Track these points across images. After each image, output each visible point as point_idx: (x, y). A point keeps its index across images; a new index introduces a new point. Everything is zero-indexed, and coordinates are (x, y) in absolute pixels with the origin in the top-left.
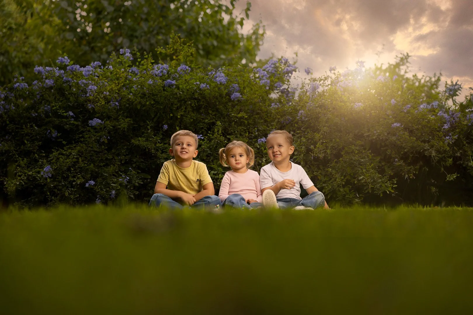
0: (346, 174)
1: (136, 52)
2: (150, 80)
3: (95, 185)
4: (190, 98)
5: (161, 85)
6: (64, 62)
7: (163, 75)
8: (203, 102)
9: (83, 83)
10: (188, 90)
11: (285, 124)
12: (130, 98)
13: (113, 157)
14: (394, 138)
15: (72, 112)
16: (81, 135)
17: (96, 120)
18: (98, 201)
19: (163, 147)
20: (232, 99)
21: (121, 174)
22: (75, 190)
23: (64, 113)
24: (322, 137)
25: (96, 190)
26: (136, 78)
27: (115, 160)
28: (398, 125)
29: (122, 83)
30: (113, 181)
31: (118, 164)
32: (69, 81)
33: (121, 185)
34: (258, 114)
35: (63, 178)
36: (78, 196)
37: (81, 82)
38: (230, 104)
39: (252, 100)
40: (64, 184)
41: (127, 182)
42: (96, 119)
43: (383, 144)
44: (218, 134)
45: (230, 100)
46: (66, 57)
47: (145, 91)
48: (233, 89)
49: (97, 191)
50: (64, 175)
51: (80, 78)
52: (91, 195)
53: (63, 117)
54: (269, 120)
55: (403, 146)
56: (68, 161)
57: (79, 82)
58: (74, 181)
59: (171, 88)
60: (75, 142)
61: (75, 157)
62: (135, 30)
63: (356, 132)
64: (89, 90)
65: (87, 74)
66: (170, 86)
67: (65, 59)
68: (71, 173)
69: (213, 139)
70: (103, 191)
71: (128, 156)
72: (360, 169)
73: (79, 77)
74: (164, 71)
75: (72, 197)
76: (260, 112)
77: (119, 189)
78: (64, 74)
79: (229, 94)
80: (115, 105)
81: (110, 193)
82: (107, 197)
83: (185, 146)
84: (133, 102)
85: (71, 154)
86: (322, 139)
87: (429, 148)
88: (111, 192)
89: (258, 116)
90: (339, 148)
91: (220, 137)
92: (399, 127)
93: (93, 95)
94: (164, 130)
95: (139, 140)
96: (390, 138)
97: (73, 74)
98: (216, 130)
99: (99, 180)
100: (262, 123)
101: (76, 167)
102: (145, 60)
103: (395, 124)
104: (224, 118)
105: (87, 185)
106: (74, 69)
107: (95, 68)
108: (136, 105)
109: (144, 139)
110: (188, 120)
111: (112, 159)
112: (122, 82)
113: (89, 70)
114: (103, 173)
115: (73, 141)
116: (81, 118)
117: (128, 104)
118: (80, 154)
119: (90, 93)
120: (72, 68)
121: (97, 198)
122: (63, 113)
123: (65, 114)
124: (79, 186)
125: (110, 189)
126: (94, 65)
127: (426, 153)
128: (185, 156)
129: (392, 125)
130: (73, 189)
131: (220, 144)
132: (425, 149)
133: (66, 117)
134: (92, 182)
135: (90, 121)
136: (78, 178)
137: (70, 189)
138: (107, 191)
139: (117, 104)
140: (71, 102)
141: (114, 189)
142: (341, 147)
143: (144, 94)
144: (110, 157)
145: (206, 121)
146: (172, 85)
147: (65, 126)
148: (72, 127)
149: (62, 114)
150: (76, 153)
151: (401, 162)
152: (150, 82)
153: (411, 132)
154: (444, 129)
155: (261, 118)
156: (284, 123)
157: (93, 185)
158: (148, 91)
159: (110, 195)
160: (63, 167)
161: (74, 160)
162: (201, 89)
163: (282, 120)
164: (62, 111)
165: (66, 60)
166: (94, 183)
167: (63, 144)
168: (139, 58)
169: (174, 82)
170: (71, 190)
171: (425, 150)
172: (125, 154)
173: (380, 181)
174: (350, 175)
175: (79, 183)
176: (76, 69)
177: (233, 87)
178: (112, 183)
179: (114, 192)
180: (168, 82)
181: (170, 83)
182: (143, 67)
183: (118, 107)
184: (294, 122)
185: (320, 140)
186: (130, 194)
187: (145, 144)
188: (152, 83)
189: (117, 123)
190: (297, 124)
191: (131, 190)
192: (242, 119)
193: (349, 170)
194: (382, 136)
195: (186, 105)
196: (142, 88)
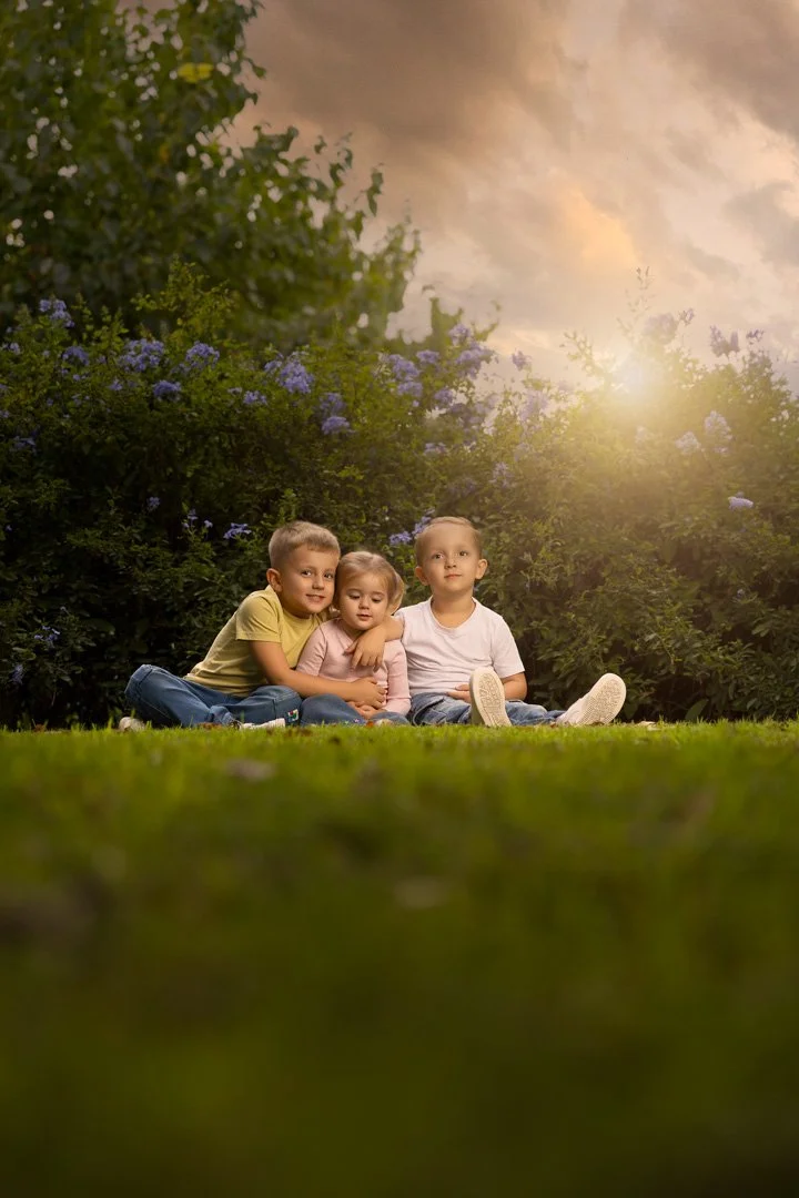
0: (611, 626)
1: (81, 307)
2: (116, 382)
4: (217, 428)
5: (145, 394)
7: (150, 368)
8: (252, 438)
10: (212, 408)
11: (459, 496)
12: (65, 427)
13: (20, 578)
14: (735, 537)
20: (326, 432)
21: (40, 621)
24: (552, 531)
26: (81, 376)
27: (24, 584)
29: (43, 388)
30: (18, 639)
31: (32, 596)
33: (38, 649)
34: (390, 470)
38: (319, 444)
39: (375, 435)
41: (55, 642)
43: (708, 550)
45: (320, 434)
47: (103, 409)
48: (328, 405)
54: (418, 486)
55: (759, 556)
59: (169, 401)
62: (83, 240)
63: (640, 517)
66: (167, 396)
71: (58, 576)
72: (648, 615)
74: (153, 357)
76: (396, 464)
77: (34, 661)
79: (317, 419)
80: (27, 444)
81: (11, 672)
84: (72, 437)
86: (553, 538)
88: (12, 668)
89: (392, 475)
90: (596, 559)
94: (151, 510)
95: (86, 536)
96: (726, 537)
98: (282, 511)
100: (400, 492)
102: (105, 328)
104: (304, 481)
108: (79, 444)
109: (99, 533)
111: (16, 582)
112: (45, 386)
117: (60, 441)
125: (10, 660)
139: (31, 442)
141: (20, 661)
142: (602, 556)
143: (100, 417)
144: (12, 577)
145: (258, 487)
146: (173, 395)
151: (754, 598)
152: (117, 385)
153: (779, 520)
155: (399, 480)
156: (456, 495)
158: (111, 408)
159: (11, 676)
162: (245, 404)
163: (451, 486)
168: (90, 323)
169: (176, 387)
172: (50, 570)
173: (699, 644)
174: (622, 628)
177: (330, 402)
178: (16, 645)
179: (19, 669)
180: (162, 387)
181: (167, 388)
182: (99, 345)
183: (34, 450)
184: (482, 491)
185: (547, 539)
186: (62, 674)
187: (100, 544)
188: (120, 388)
189: (30, 492)
190: (490, 497)
191: (65, 662)
192: (350, 482)
193: (620, 617)
194: (705, 529)
195: (206, 446)
196: (94, 401)
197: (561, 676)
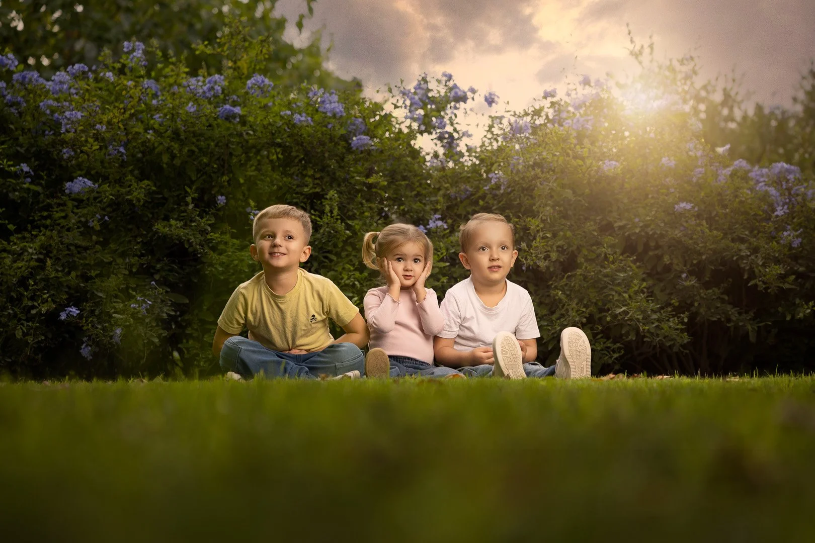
0: (588, 302)
1: (154, 49)
2: (190, 105)
3: (80, 316)
4: (268, 144)
5: (213, 115)
6: (7, 65)
7: (216, 96)
8: (297, 151)
9: (49, 107)
10: (264, 127)
11: (459, 200)
12: (149, 140)
13: (114, 260)
14: (678, 234)
15: (28, 166)
16: (45, 214)
17: (80, 181)
18: (86, 349)
19: (219, 240)
20: (354, 148)
21: (134, 293)
22: (37, 327)
23: (12, 166)
24: (542, 226)
25: (83, 326)
26: (158, 101)
27: (117, 264)
28: (689, 206)
29: (131, 109)
30: (115, 308)
31: (125, 274)
32: (18, 104)
33: (134, 315)
34: (404, 178)
35: (11, 300)
36: (43, 338)
37: (44, 105)
38: (350, 157)
39: (393, 151)
40: (12, 312)
41: (147, 310)
42: (81, 178)
43: (652, 244)
44: (332, 217)
45: (349, 149)
46: (11, 55)
47: (179, 126)
48: (354, 127)
49: (85, 328)
50: (12, 294)
51: (43, 97)
52: (67, 336)
53: (10, 175)
54: (424, 192)
55: (698, 248)
56: (20, 265)
57: (41, 104)
58: (33, 307)
59: (230, 122)
60: (33, 228)
61: (33, 257)
63: (598, 218)
64: (66, 121)
65: (58, 89)
66: (229, 117)
67: (9, 59)
68: (27, 289)
69: (321, 226)
70: (97, 328)
71: (146, 258)
72: (614, 293)
73: (40, 96)
74: (217, 87)
75: (30, 339)
76: (409, 174)
77: (130, 326)
78: (6, 89)
79: (346, 138)
80: (119, 152)
81: (111, 334)
82: (105, 342)
83: (278, 241)
84: (154, 148)
85: (24, 250)
86: (542, 231)
87: (749, 253)
88: (113, 331)
89: (407, 182)
90: (571, 249)
91: (336, 223)
92: (689, 211)
93: (73, 130)
94: (220, 206)
95: (171, 226)
96: (670, 233)
97: (26, 89)
98: (328, 208)
99: (88, 306)
100: (411, 197)
101: (38, 277)
102: (171, 66)
103: (683, 205)
104: (339, 185)
105: (63, 316)
106: (27, 80)
107: (75, 77)
108: (160, 154)
109: (181, 224)
110: (267, 188)
111: (110, 263)
112: (133, 107)
113: (62, 80)
114: (96, 293)
115: (29, 226)
116: (45, 177)
117: (143, 152)
118: (46, 250)
119: (68, 126)
120: (24, 78)
121: (83, 343)
122: (9, 166)
123: (12, 168)
124: (43, 318)
125: (110, 324)
126: (74, 71)
127: (744, 264)
128: (281, 262)
129: (676, 206)
130: (30, 324)
131: (335, 236)
132: (743, 256)
133: (16, 176)
134: (74, 311)
135: (68, 184)
136: (45, 301)
137: (25, 323)
138: (104, 329)
139: (122, 150)
140: (21, 146)
141: (119, 326)
142: (575, 248)
143: (176, 134)
144: (107, 258)
145: (306, 189)
146: (234, 116)
147: (10, 195)
148: (26, 195)
149: (7, 169)
150: (35, 249)
151: (693, 282)
152: (191, 107)
153: (711, 220)
154: (777, 216)
155: (410, 187)
156: (456, 198)
157: (75, 315)
158: (184, 126)
159: (111, 337)
160: (9, 277)
161: (33, 263)
162: (295, 124)
163: (452, 191)
164: (7, 162)
165: (10, 62)
166: (78, 312)
167: (9, 230)
168: (161, 63)
169: (237, 110)
170: (29, 326)
171: (742, 258)
172: (139, 253)
173: (655, 316)
174: (596, 304)
175: (44, 310)
176: (30, 80)
177: (354, 125)
178: (115, 313)
179: (118, 331)
180: (226, 109)
181: (230, 111)
182: (167, 80)
183: (125, 157)
184: (477, 196)
185: (538, 231)
186: (152, 336)
187: (181, 232)
188: (192, 110)
189: (123, 190)
190: (483, 200)
191: (152, 326)
192: (376, 187)
193: (593, 295)
194: (652, 227)
195: (259, 158)
196: (173, 119)
197: (545, 341)
